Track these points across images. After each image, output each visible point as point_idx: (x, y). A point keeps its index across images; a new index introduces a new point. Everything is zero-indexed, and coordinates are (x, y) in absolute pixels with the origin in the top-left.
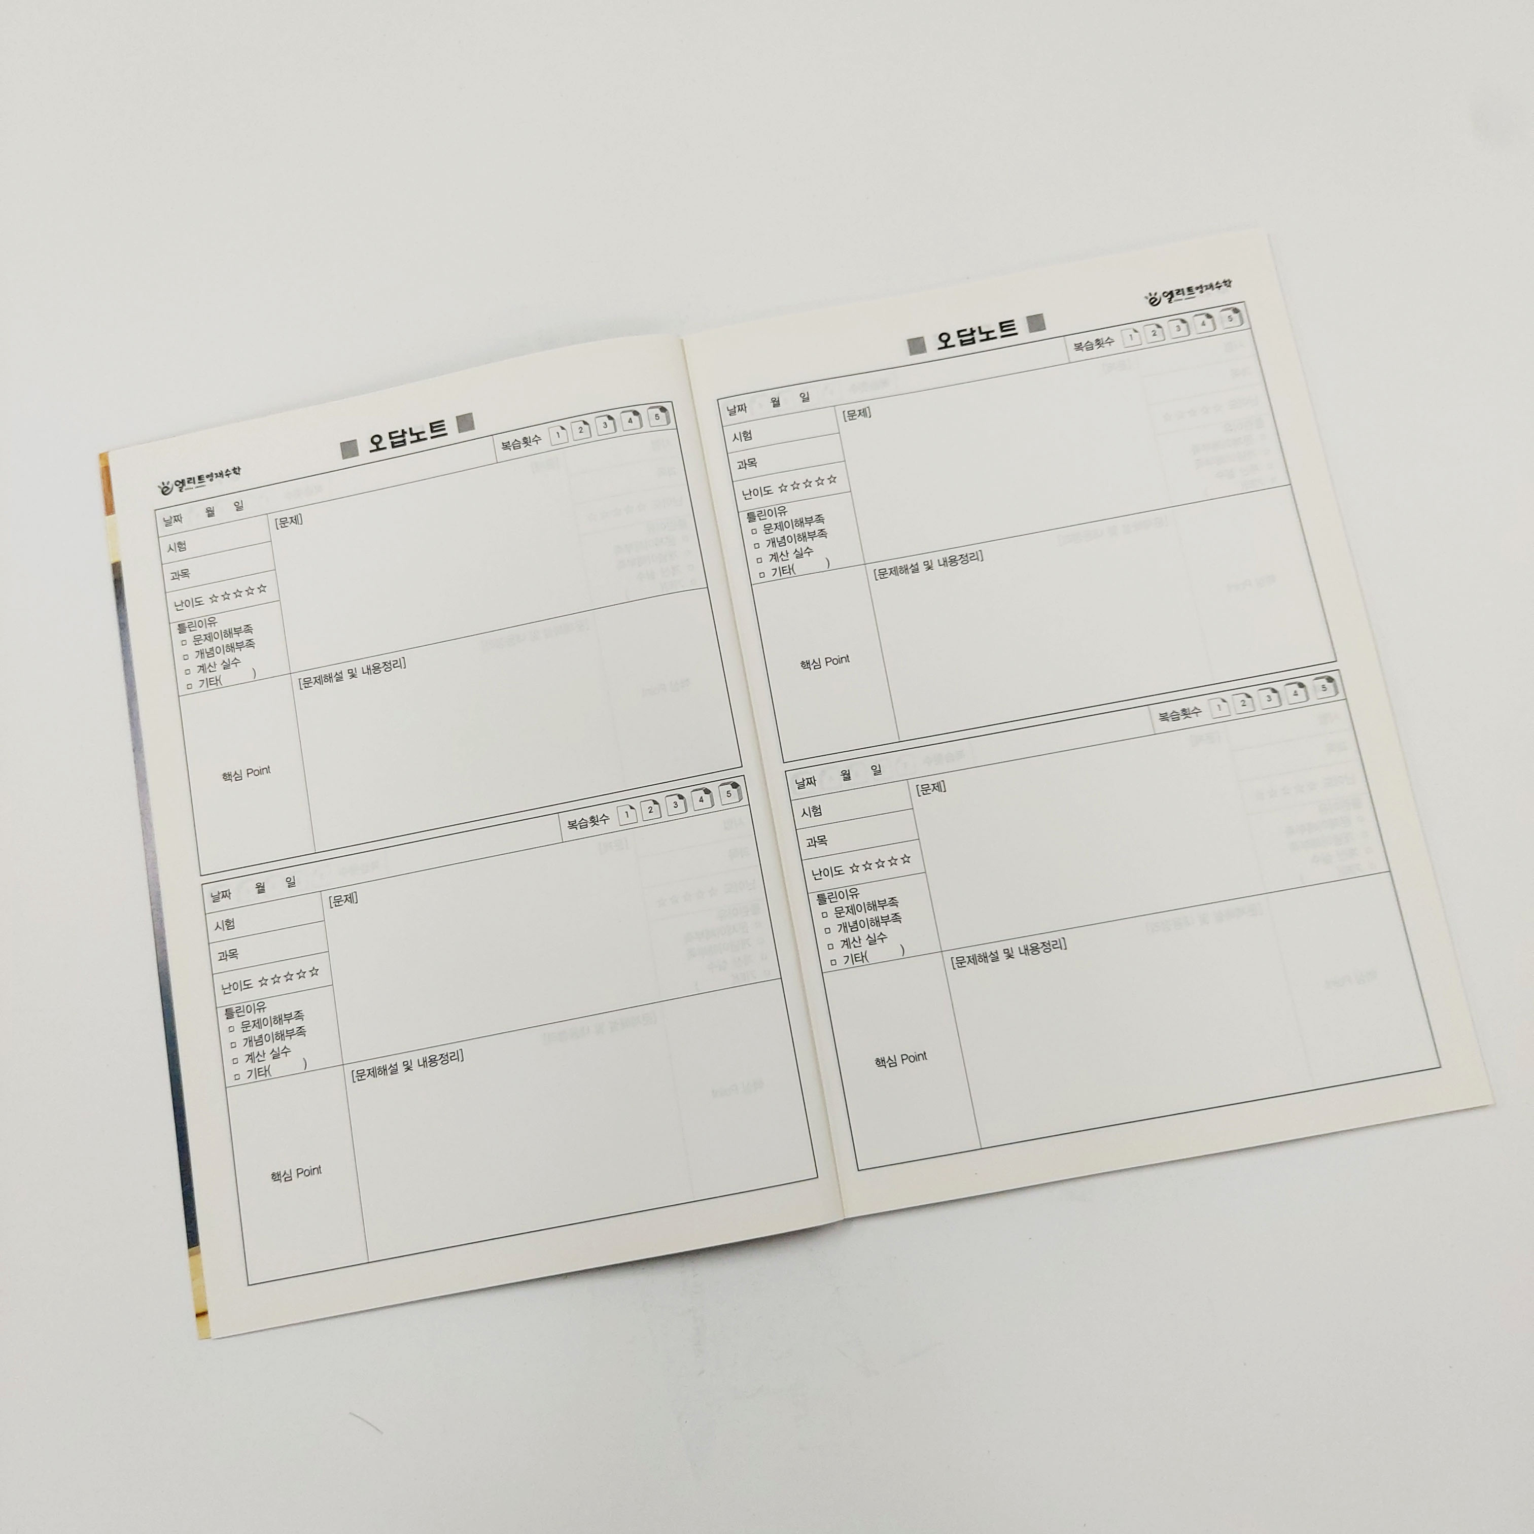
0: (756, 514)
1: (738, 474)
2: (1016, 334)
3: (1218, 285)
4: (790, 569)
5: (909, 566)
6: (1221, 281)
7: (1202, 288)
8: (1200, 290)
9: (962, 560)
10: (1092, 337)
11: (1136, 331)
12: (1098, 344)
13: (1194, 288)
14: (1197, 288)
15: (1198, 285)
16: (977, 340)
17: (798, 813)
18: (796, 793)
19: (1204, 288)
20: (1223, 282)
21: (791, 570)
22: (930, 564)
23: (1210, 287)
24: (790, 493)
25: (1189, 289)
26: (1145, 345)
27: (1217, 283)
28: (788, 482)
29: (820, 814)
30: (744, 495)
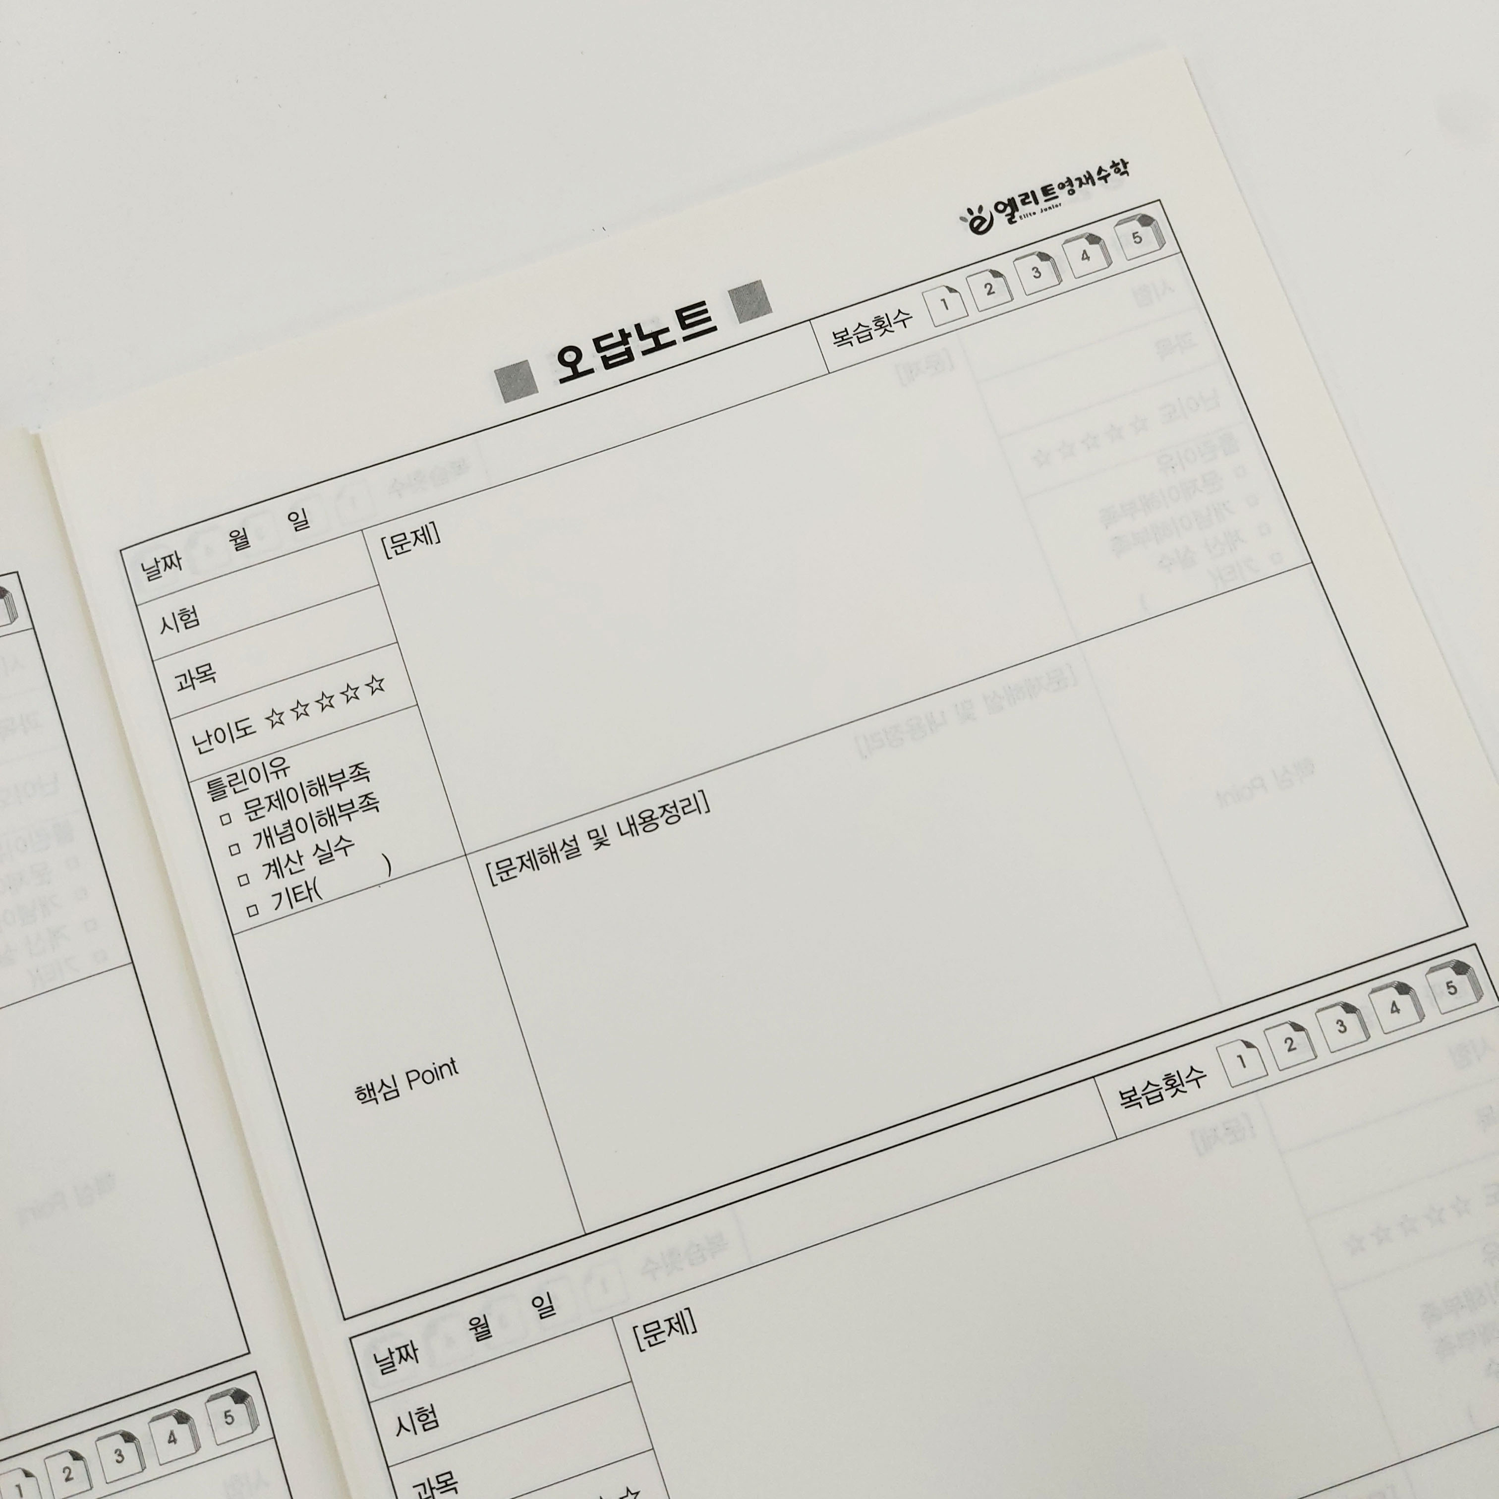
0: (225, 781)
1: (179, 701)
2: (714, 329)
3: (1103, 174)
4: (309, 890)
5: (559, 846)
6: (1107, 166)
7: (1072, 185)
8: (1068, 188)
9: (667, 815)
10: (866, 315)
11: (951, 290)
12: (881, 327)
13: (1055, 186)
14: (1062, 186)
15: (1064, 180)
16: (637, 353)
17: (388, 1427)
18: (378, 1384)
19: (1076, 184)
20: (1111, 167)
21: (312, 892)
22: (602, 835)
23: (1087, 179)
24: (292, 728)
25: (1046, 190)
26: (975, 316)
27: (1100, 170)
28: (285, 705)
29: (434, 1424)
30: (196, 745)
